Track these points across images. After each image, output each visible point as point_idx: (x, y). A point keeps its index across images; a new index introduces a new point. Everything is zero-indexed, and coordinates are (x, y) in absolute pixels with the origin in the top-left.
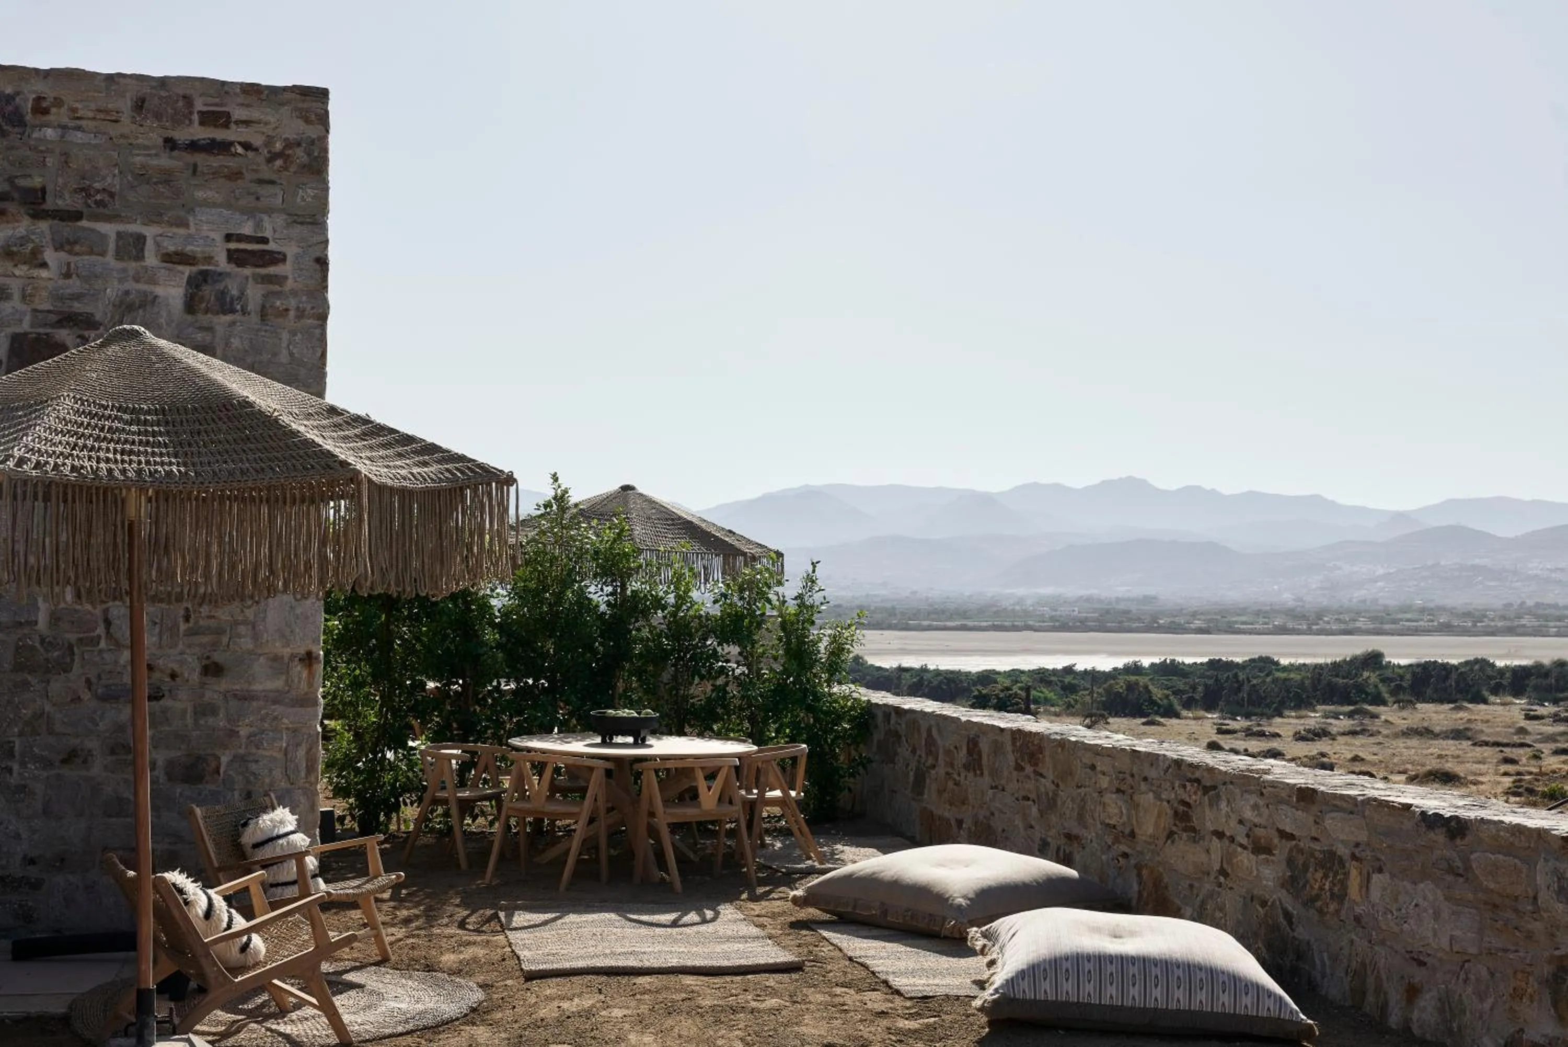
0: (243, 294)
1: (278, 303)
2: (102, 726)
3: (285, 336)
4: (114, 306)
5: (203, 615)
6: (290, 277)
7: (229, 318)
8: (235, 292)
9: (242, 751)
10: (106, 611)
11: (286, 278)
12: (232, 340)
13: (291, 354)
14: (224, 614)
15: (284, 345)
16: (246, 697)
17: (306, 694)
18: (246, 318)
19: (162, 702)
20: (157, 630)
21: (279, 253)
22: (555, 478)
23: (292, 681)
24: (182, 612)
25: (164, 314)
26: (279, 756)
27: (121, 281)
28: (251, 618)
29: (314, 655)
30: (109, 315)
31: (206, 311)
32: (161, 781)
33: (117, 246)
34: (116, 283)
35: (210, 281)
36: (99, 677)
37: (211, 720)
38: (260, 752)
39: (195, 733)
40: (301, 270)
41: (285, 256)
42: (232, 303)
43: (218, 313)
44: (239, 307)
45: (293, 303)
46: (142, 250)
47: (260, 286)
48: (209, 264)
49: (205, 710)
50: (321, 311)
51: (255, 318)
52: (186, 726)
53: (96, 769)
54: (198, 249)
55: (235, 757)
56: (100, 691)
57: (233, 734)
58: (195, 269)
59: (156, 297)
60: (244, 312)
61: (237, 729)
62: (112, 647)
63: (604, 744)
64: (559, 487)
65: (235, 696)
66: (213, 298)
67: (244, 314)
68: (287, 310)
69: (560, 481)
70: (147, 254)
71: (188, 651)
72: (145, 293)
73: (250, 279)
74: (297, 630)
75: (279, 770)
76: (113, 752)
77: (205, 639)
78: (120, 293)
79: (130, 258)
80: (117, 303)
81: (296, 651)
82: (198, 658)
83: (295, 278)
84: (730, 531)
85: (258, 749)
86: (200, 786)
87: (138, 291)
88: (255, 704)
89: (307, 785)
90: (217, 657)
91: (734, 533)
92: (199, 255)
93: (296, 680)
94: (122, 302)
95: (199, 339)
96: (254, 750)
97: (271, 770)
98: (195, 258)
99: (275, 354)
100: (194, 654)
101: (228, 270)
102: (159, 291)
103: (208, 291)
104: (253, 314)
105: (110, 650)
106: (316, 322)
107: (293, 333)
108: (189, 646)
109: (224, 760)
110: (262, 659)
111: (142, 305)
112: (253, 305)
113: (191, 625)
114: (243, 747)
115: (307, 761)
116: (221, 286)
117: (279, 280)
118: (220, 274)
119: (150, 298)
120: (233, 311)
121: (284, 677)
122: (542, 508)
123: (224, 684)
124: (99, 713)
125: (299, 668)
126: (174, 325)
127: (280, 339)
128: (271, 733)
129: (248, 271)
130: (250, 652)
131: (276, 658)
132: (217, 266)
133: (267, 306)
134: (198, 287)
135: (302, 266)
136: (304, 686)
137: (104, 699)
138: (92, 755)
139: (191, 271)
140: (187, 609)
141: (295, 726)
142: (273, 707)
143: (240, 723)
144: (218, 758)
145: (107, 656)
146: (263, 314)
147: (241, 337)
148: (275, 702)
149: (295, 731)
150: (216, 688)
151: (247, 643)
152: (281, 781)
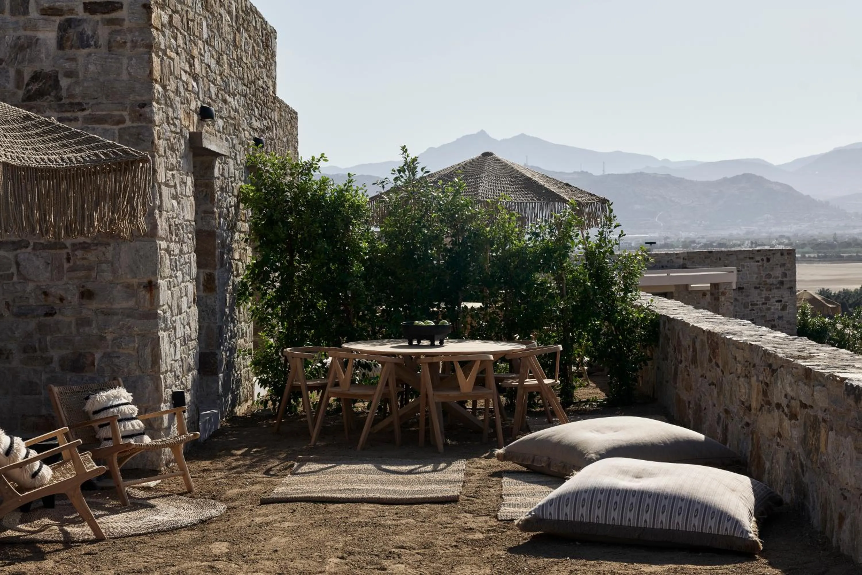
0: (95, 33)
1: (119, 38)
2: (17, 335)
3: (125, 61)
4: (11, 47)
5: (78, 257)
6: (126, 19)
7: (86, 51)
8: (90, 33)
9: (109, 350)
10: (16, 256)
11: (123, 20)
12: (90, 66)
13: (129, 74)
14: (92, 257)
15: (125, 66)
16: (108, 313)
17: (149, 310)
18: (98, 50)
19: (55, 317)
20: (49, 269)
21: (118, 3)
22: (404, 149)
23: (140, 301)
24: (65, 256)
25: (43, 50)
26: (134, 353)
27: (15, 29)
28: (111, 258)
29: (154, 283)
30: (8, 55)
31: (72, 47)
32: (57, 370)
33: (11, 5)
34: (12, 32)
35: (73, 26)
36: (14, 301)
37: (87, 329)
38: (121, 351)
39: (77, 338)
40: (133, 13)
41: (122, 5)
42: (88, 40)
43: (79, 48)
44: (92, 43)
45: (129, 37)
46: (27, 8)
47: (106, 27)
48: (72, 14)
49: (84, 322)
50: (148, 42)
51: (104, 50)
52: (71, 333)
53: (16, 362)
54: (64, 4)
55: (104, 353)
56: (15, 310)
57: (102, 338)
58: (63, 18)
59: (38, 39)
60: (96, 46)
61: (105, 335)
62: (21, 281)
63: (411, 346)
64: (408, 156)
65: (102, 312)
66: (75, 38)
67: (96, 47)
68: (125, 43)
69: (408, 152)
70: (30, 10)
71: (70, 282)
72: (31, 38)
73: (100, 23)
74: (141, 266)
75: (134, 363)
76: (25, 351)
77: (82, 274)
78: (14, 39)
79: (19, 14)
80: (13, 44)
81: (141, 281)
82: (77, 287)
83: (130, 20)
84: (567, 185)
85: (119, 348)
86: (83, 374)
87: (26, 37)
88: (115, 318)
89: (153, 373)
90: (90, 286)
91: (570, 186)
92: (65, 9)
93: (142, 301)
94: (15, 45)
95: (67, 67)
96: (117, 350)
97: (128, 364)
98: (62, 10)
99: (119, 75)
100: (73, 284)
101: (85, 17)
102: (40, 35)
103: (72, 33)
104: (102, 47)
105: (20, 283)
106: (146, 50)
107: (130, 59)
108: (70, 279)
109: (98, 356)
110: (119, 287)
111: (29, 46)
112: (102, 41)
113: (71, 264)
114: (110, 347)
115: (152, 355)
116: (80, 29)
117: (118, 22)
118: (80, 20)
119: (34, 40)
120: (89, 46)
121: (134, 299)
122: (397, 173)
123: (94, 305)
124: (15, 325)
125: (143, 292)
126: (51, 58)
127: (121, 64)
128: (127, 338)
129: (98, 17)
130: (111, 283)
131: (128, 286)
132: (78, 15)
133: (112, 40)
134: (65, 30)
135: (134, 11)
136: (147, 304)
137: (18, 315)
138: (12, 353)
139: (60, 21)
140: (68, 253)
141: (143, 332)
142: (128, 320)
143: (106, 331)
144: (93, 355)
145: (18, 287)
146: (110, 48)
147: (96, 64)
148: (128, 316)
149: (144, 336)
150: (90, 307)
151: (108, 276)
152: (135, 370)
